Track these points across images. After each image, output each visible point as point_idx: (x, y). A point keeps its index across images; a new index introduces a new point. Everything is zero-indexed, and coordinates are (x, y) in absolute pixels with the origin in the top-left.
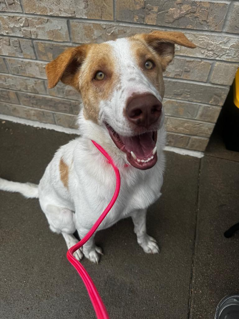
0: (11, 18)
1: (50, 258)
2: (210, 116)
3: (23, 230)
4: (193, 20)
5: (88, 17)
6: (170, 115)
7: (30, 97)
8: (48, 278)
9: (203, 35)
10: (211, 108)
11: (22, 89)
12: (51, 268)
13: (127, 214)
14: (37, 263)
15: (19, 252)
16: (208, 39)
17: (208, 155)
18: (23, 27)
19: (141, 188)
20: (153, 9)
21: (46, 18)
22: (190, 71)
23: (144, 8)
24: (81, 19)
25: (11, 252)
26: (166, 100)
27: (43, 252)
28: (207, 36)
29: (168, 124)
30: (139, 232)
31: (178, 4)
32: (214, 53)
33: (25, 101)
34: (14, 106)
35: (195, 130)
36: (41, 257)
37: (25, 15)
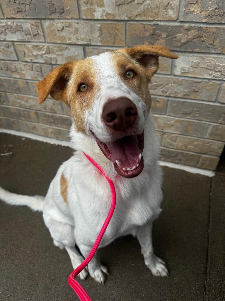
0: (35, 47)
1: (55, 274)
2: (220, 135)
3: (31, 244)
4: (200, 43)
5: (102, 44)
6: (179, 133)
7: (48, 116)
8: (52, 297)
9: (210, 57)
10: (220, 127)
11: (42, 109)
12: (55, 285)
13: (125, 230)
14: (42, 280)
15: (25, 267)
16: (215, 60)
17: (219, 174)
18: (45, 54)
19: (136, 202)
20: (161, 35)
21: (65, 46)
22: (198, 91)
23: (154, 34)
24: (96, 46)
25: (18, 266)
26: (175, 119)
27: (49, 268)
28: (214, 58)
29: (178, 142)
30: (146, 253)
31: (185, 30)
32: (222, 74)
33: (44, 120)
34: (34, 124)
35: (205, 149)
36: (46, 274)
37: (47, 44)
